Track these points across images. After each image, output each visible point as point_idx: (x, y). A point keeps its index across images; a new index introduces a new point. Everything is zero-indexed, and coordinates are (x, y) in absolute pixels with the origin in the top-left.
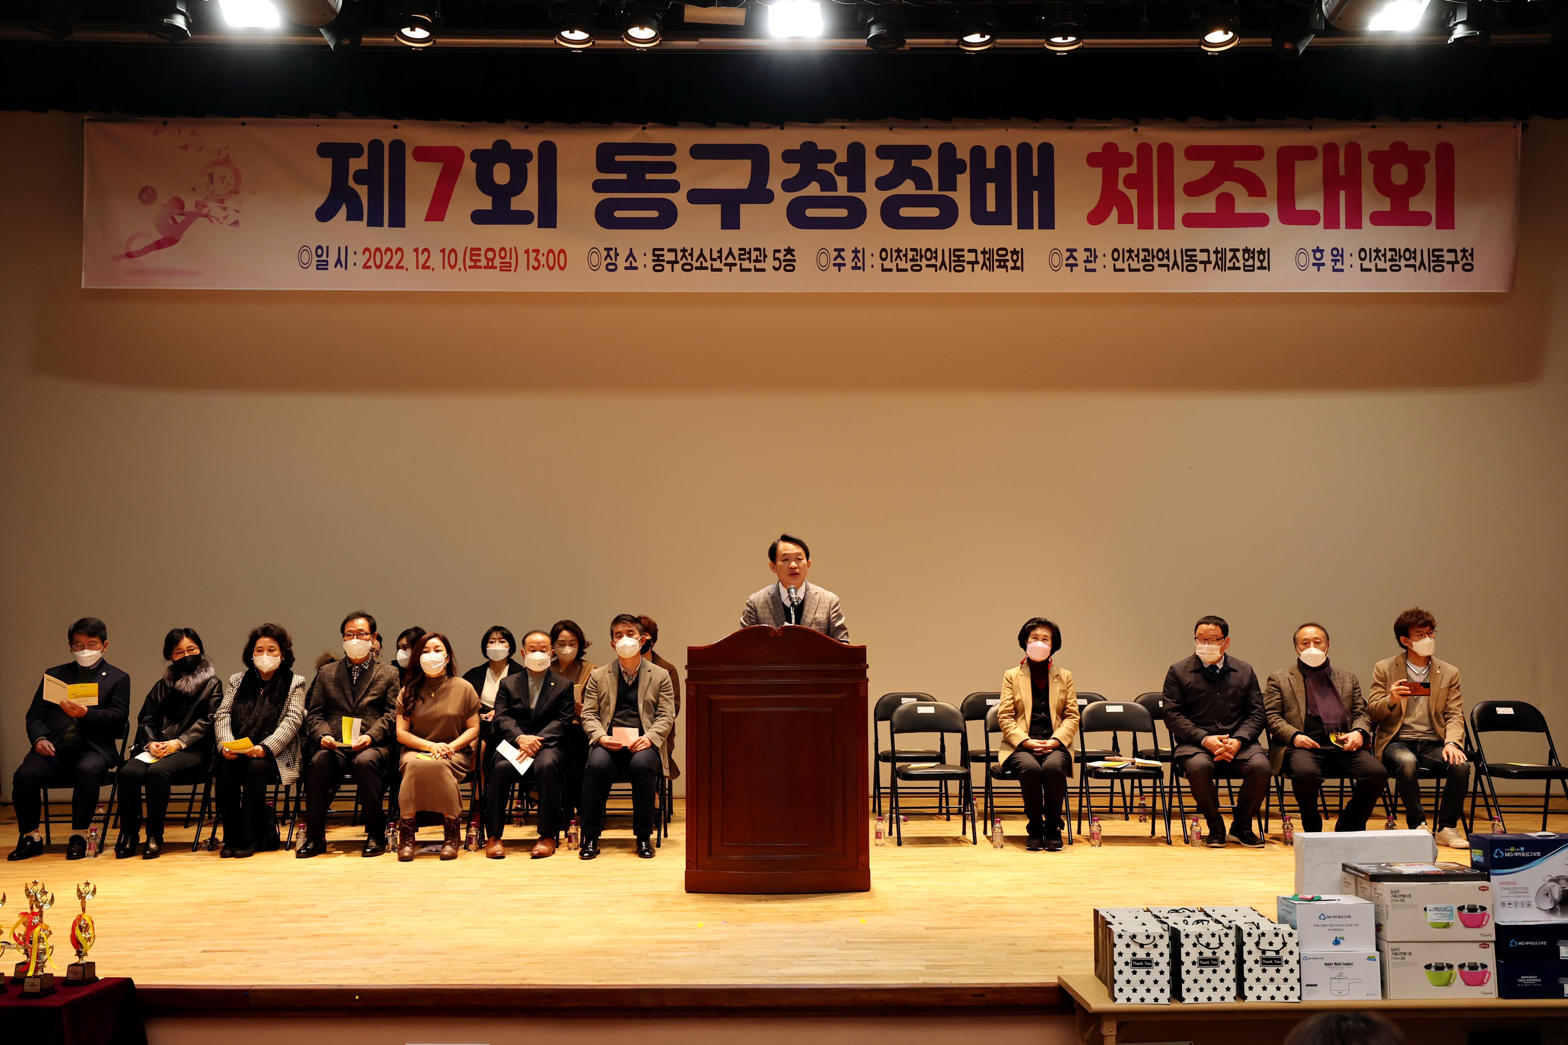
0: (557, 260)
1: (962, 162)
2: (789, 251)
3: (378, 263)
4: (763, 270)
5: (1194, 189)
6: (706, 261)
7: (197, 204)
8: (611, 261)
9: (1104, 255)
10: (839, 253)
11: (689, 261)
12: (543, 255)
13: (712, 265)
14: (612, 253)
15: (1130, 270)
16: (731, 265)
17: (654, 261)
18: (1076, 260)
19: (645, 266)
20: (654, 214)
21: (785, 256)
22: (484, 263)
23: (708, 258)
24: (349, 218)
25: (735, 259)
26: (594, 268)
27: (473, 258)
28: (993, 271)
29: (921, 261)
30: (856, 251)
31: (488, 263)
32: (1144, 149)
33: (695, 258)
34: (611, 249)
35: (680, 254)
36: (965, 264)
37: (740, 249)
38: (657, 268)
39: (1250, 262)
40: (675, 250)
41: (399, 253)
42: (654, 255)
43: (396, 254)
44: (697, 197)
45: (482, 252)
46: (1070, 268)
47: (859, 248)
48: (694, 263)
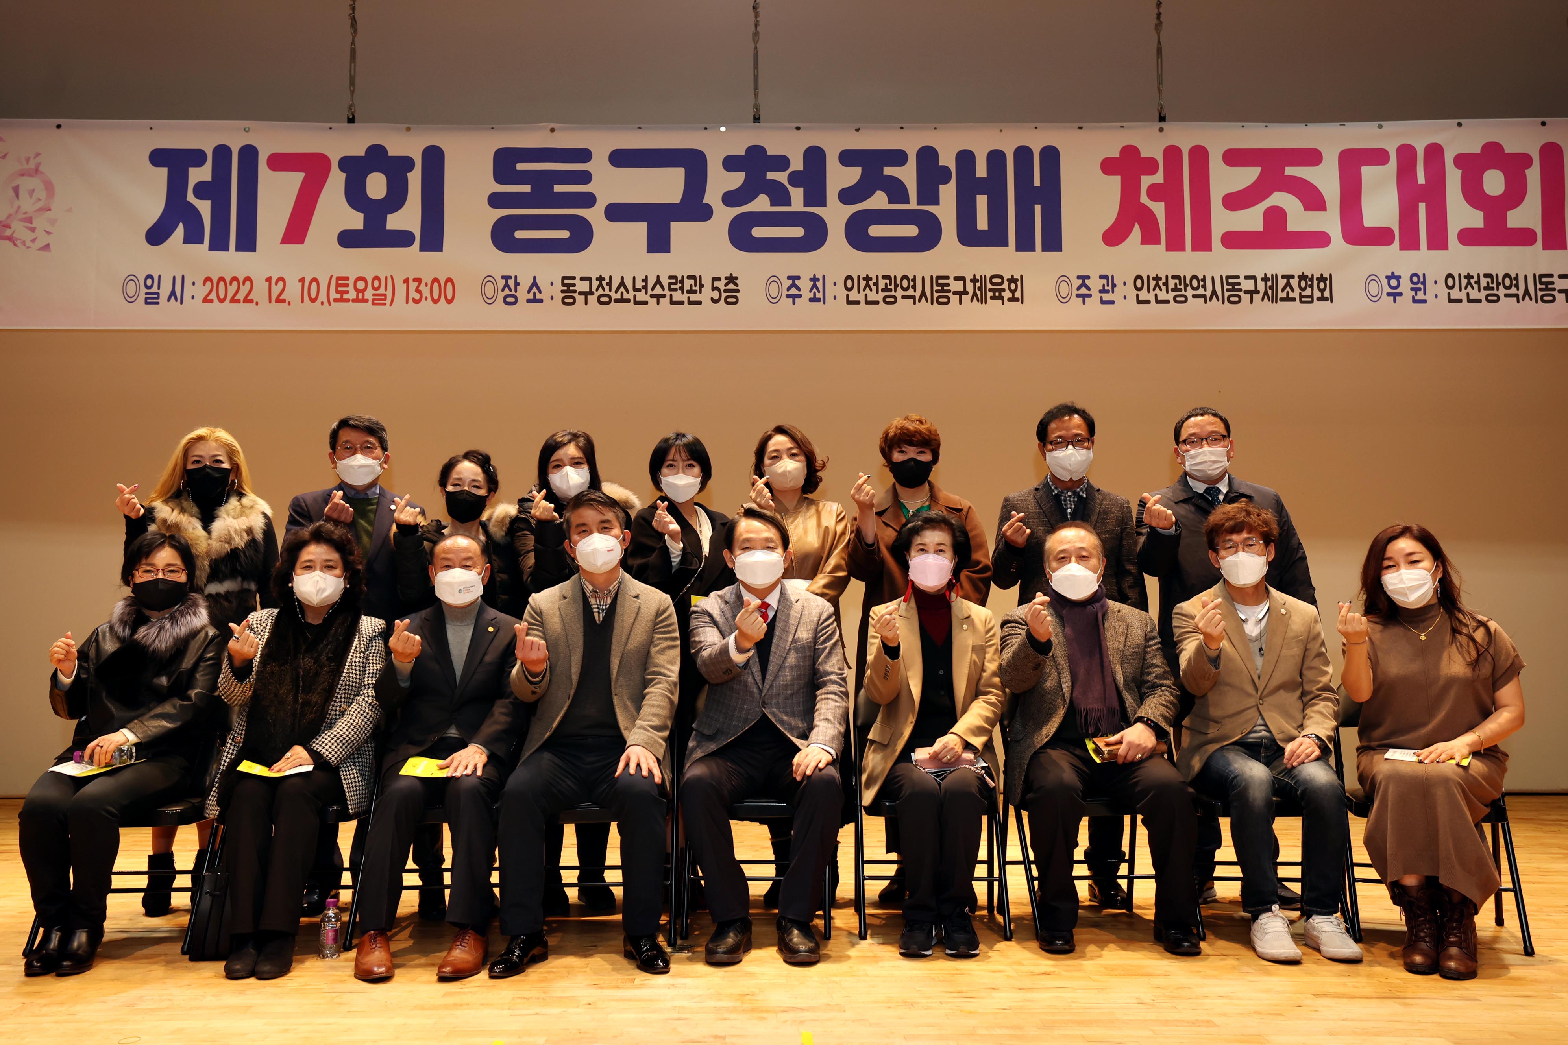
0: (443, 291)
1: (947, 170)
2: (732, 279)
3: (222, 296)
4: (699, 303)
5: (1234, 202)
6: (628, 292)
8: (509, 293)
9: (1125, 284)
10: (794, 282)
11: (607, 292)
12: (426, 285)
13: (635, 296)
14: (511, 283)
15: (1157, 302)
16: (658, 297)
17: (563, 291)
18: (1089, 289)
19: (552, 298)
20: (564, 234)
21: (726, 285)
22: (352, 295)
23: (630, 288)
24: (187, 240)
25: (663, 289)
26: (489, 301)
27: (340, 289)
28: (986, 303)
29: (895, 291)
30: (814, 279)
31: (357, 295)
32: (1172, 153)
33: (614, 287)
34: (510, 277)
35: (595, 284)
36: (950, 295)
37: (670, 277)
38: (567, 300)
39: (1308, 292)
40: (589, 279)
41: (248, 283)
42: (563, 284)
43: (244, 284)
44: (617, 213)
45: (351, 282)
46: (1081, 299)
47: (818, 276)
48: (613, 294)
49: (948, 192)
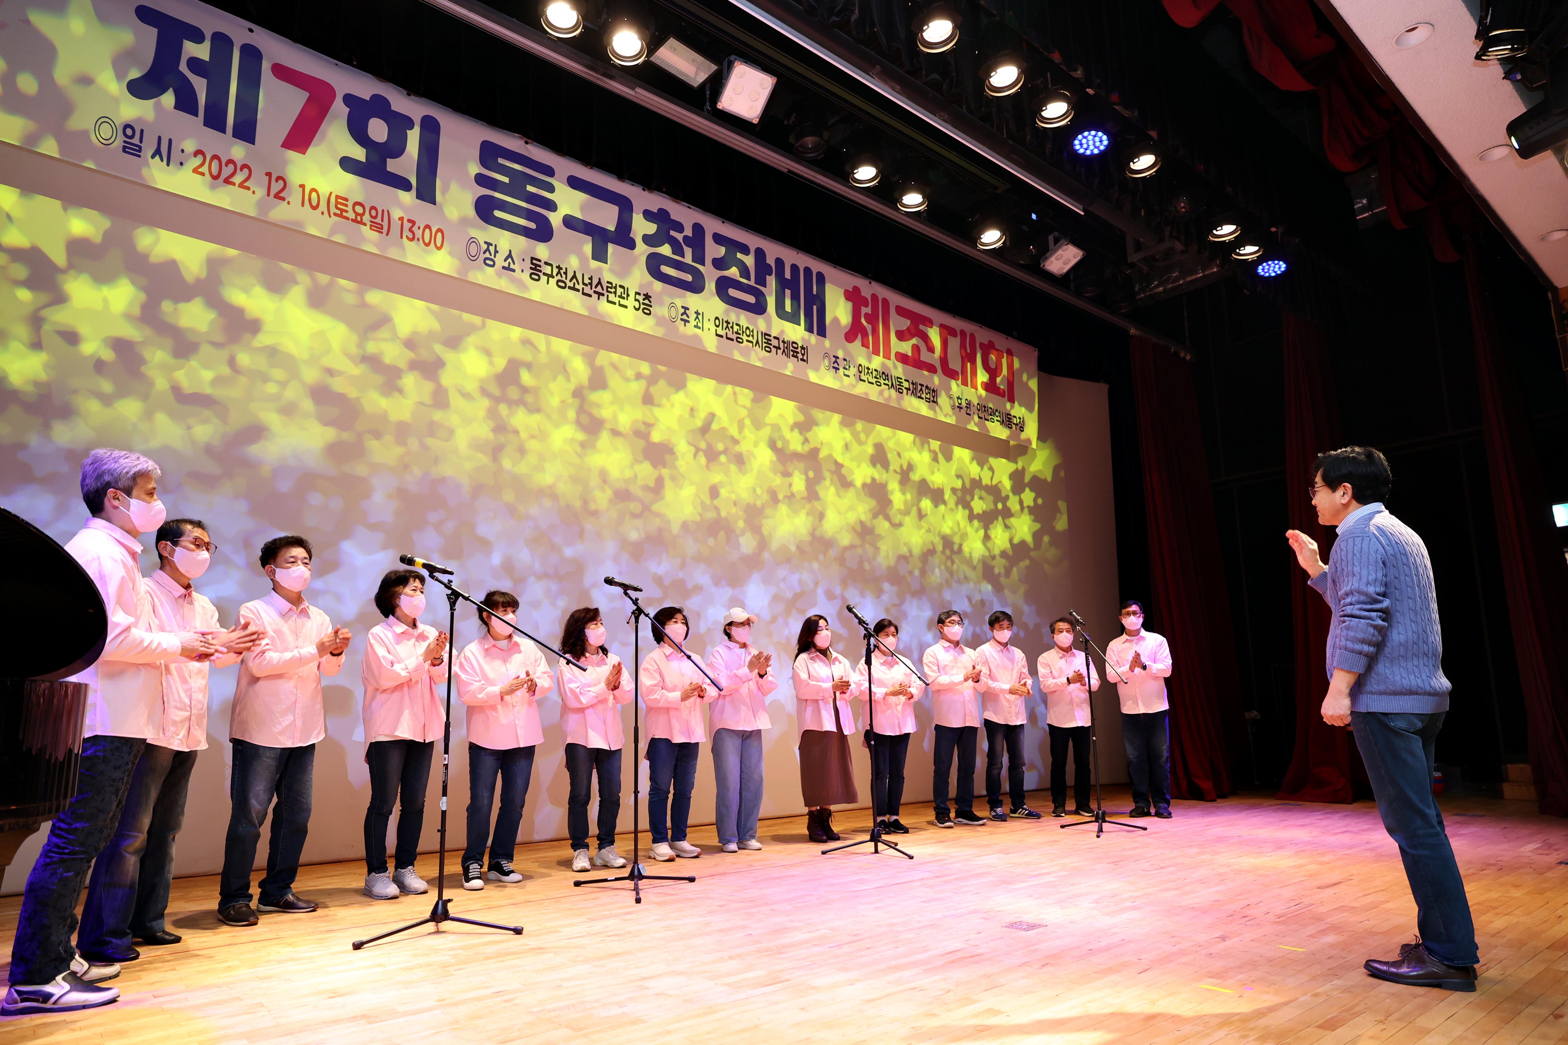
0: (433, 237)
1: (770, 267)
2: (647, 297)
3: (215, 173)
4: (626, 307)
5: (900, 336)
6: (578, 284)
8: (489, 256)
9: (854, 367)
10: (685, 311)
11: (564, 279)
12: (419, 228)
13: (583, 288)
14: (492, 249)
15: (868, 382)
16: (600, 294)
17: (531, 268)
18: (838, 365)
19: (522, 271)
20: (532, 225)
21: (644, 299)
22: (352, 215)
23: (580, 281)
24: (178, 107)
25: (603, 290)
26: (472, 258)
27: (339, 206)
28: (788, 358)
29: (743, 336)
30: (697, 313)
31: (356, 217)
32: (874, 297)
33: (570, 275)
34: (492, 245)
36: (771, 347)
37: (608, 282)
39: (929, 396)
40: (551, 265)
41: (246, 170)
42: (532, 263)
43: (241, 170)
44: (572, 223)
46: (835, 370)
47: (700, 312)
48: (567, 281)
49: (772, 281)
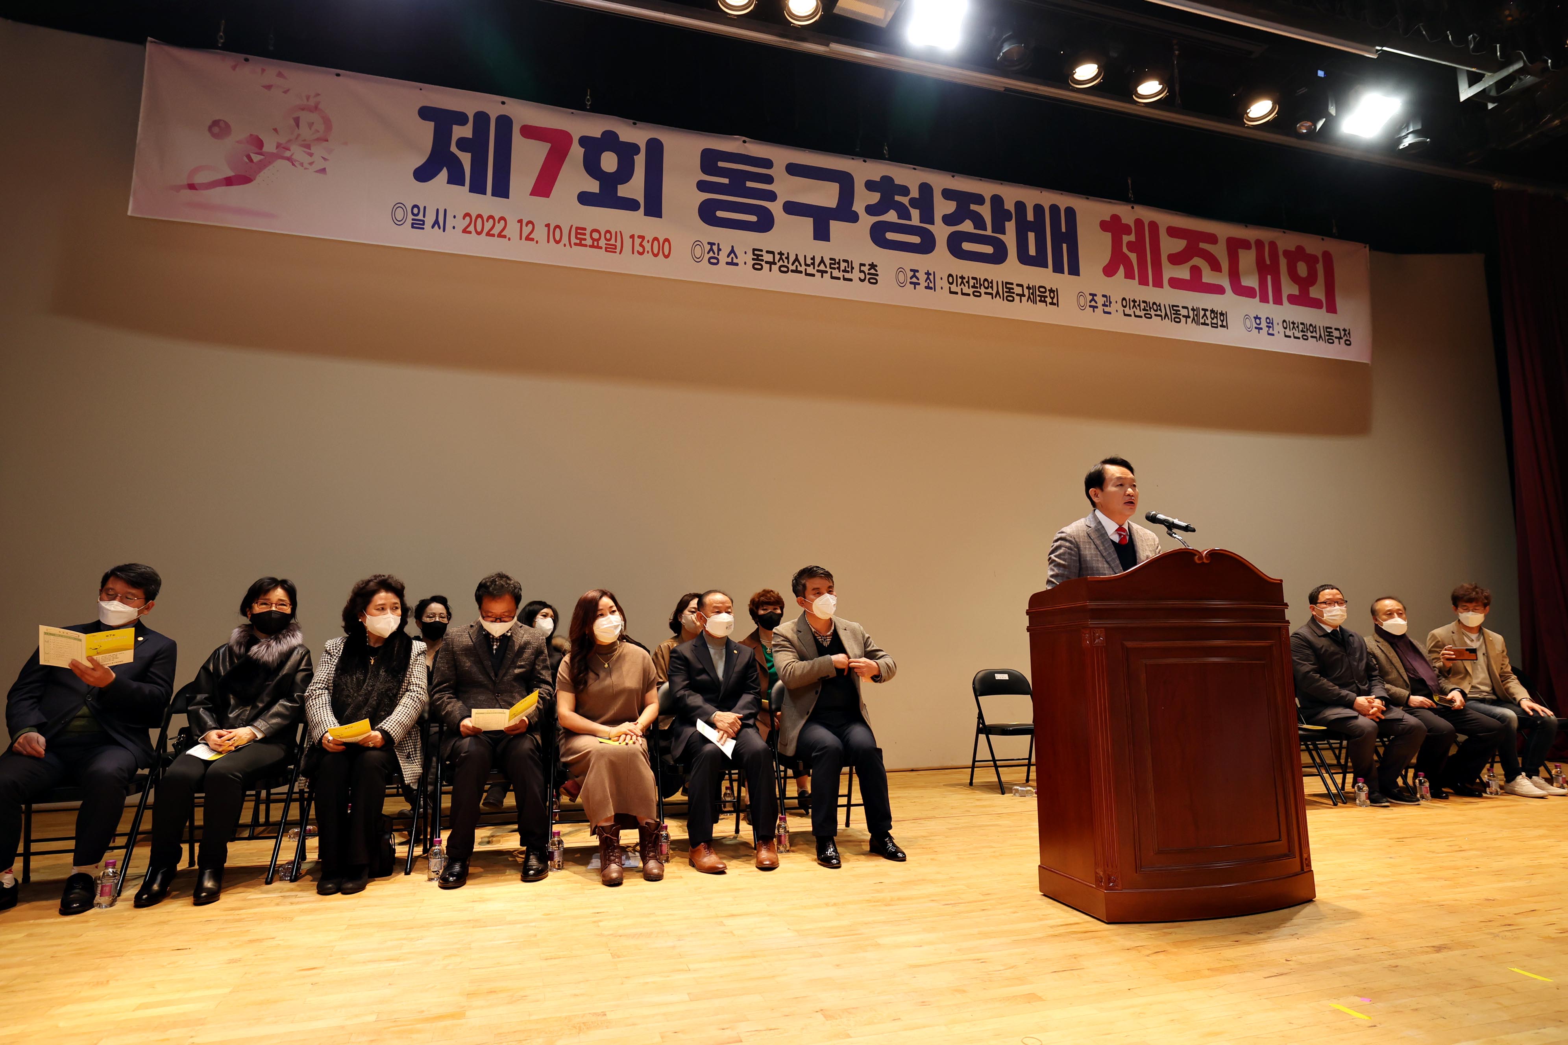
0: (661, 248)
1: (1009, 212)
2: (873, 266)
3: (479, 230)
4: (851, 280)
5: (1176, 259)
6: (801, 266)
7: (279, 146)
8: (714, 256)
9: (1116, 302)
10: (914, 274)
11: (786, 264)
12: (648, 241)
13: (806, 269)
14: (715, 248)
15: (1135, 316)
16: (823, 272)
17: (753, 259)
18: (1096, 303)
19: (745, 263)
20: (753, 218)
21: (869, 270)
22: (589, 242)
23: (802, 263)
24: (450, 181)
25: (826, 267)
26: (698, 260)
27: (579, 236)
28: (1035, 304)
29: (980, 289)
30: (928, 274)
31: (593, 243)
32: (1139, 223)
33: (792, 259)
34: (714, 244)
36: (1014, 295)
37: (831, 259)
38: (756, 266)
39: (1215, 321)
40: (773, 253)
41: (502, 222)
42: (754, 254)
43: (499, 223)
44: (792, 208)
45: (588, 232)
46: (1092, 309)
47: (931, 272)
48: (790, 266)
49: (1011, 227)
